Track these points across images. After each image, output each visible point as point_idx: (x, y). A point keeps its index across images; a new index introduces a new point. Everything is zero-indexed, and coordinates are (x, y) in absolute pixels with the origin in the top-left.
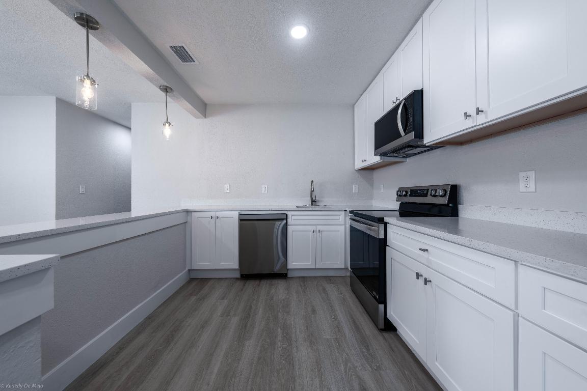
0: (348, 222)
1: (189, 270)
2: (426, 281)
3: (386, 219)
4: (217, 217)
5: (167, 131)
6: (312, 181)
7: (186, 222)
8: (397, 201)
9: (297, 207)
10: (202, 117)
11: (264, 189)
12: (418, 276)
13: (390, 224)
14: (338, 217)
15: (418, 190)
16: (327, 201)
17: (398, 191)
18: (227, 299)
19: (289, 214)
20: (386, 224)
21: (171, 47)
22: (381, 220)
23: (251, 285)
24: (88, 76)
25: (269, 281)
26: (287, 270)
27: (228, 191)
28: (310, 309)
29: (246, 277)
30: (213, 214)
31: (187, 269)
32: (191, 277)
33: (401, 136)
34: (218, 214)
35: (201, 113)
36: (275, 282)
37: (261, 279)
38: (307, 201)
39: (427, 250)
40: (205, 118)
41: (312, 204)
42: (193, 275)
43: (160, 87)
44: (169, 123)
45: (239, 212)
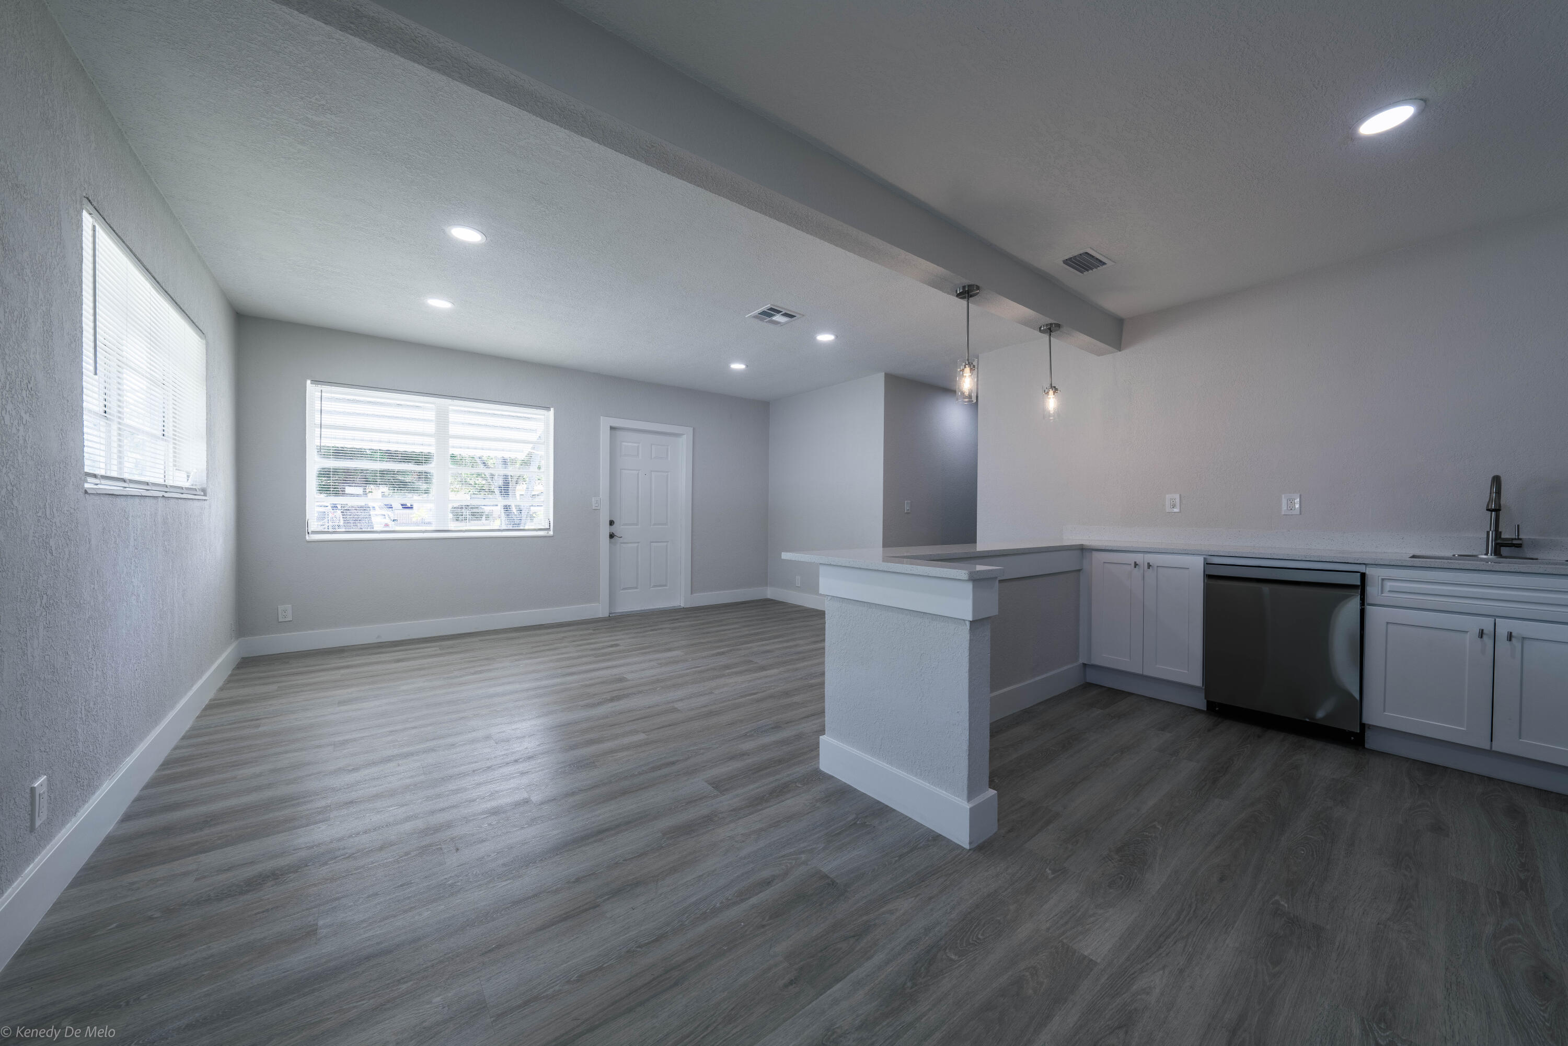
1: (1084, 665)
4: (1150, 566)
5: (1052, 403)
6: (1495, 477)
7: (1079, 570)
9: (1417, 556)
10: (1113, 350)
11: (1287, 504)
19: (1377, 573)
21: (1067, 261)
26: (1363, 726)
27: (1176, 510)
29: (1219, 710)
30: (1139, 558)
31: (1080, 661)
32: (1088, 681)
34: (1150, 558)
35: (1109, 344)
40: (1119, 350)
41: (1498, 554)
42: (1093, 678)
43: (1040, 328)
44: (1055, 387)
45: (1205, 559)
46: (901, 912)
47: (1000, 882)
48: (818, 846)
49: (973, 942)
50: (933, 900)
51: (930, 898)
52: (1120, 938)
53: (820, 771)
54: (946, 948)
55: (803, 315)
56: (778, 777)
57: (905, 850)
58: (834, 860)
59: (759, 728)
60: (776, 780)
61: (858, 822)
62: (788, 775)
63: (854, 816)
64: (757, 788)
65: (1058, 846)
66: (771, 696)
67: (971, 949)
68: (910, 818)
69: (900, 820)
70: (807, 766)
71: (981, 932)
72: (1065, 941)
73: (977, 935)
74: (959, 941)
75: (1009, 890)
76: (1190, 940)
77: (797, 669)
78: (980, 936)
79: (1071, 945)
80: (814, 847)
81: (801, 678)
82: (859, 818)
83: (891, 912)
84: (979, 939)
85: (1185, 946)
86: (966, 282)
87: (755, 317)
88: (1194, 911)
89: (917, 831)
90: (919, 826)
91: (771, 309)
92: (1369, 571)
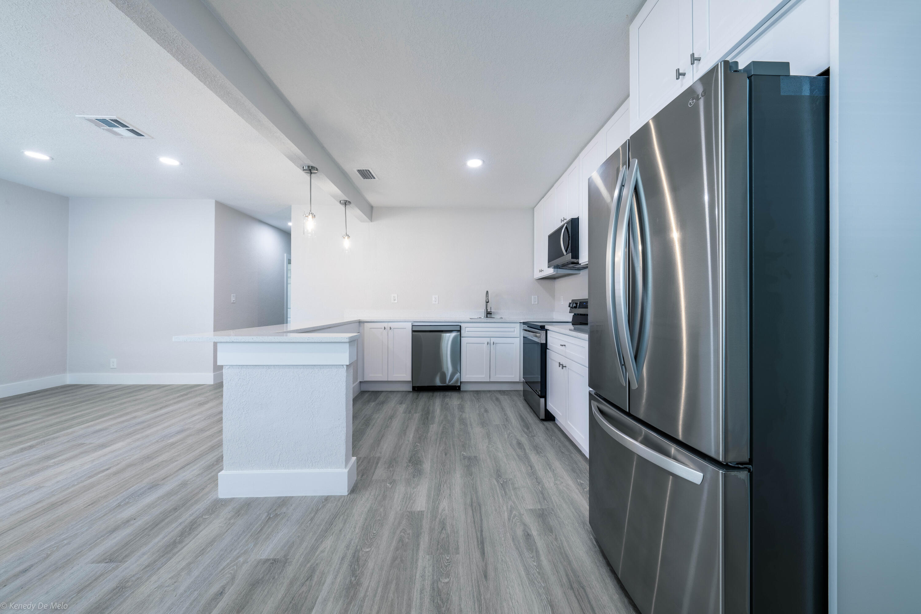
0: (523, 333)
1: (360, 382)
2: (563, 367)
3: (547, 327)
4: (390, 328)
5: (347, 243)
6: (487, 292)
8: (570, 312)
9: (470, 319)
10: (369, 221)
11: (433, 299)
12: (560, 364)
13: (550, 331)
14: (513, 329)
15: (583, 302)
16: (503, 313)
17: (570, 303)
18: (404, 404)
19: (463, 325)
20: (546, 330)
21: (359, 171)
22: (542, 328)
23: (424, 397)
24: (311, 213)
25: (442, 394)
26: (461, 383)
27: (396, 302)
28: (483, 410)
29: (418, 389)
30: (385, 325)
31: (359, 381)
32: (363, 389)
33: (564, 255)
34: (390, 325)
35: (368, 218)
36: (449, 394)
37: (434, 392)
38: (482, 312)
39: (565, 345)
40: (371, 222)
41: (487, 317)
42: (365, 388)
43: (340, 201)
44: (348, 235)
45: (412, 324)
46: (328, 547)
47: (370, 502)
48: (249, 546)
49: (373, 537)
50: (342, 530)
51: (340, 531)
52: (427, 496)
53: (220, 499)
54: (362, 548)
55: (153, 138)
56: (180, 521)
57: (312, 515)
58: (267, 547)
59: (133, 494)
60: (180, 524)
61: (271, 516)
62: (190, 515)
63: (266, 514)
64: (164, 538)
65: (387, 472)
66: (129, 466)
67: (374, 540)
68: (306, 496)
69: (300, 500)
70: (205, 501)
71: (374, 530)
72: (409, 510)
73: (373, 533)
74: (366, 541)
75: (376, 503)
76: (447, 483)
77: (147, 436)
78: (374, 532)
79: (412, 510)
80: (245, 549)
81: (157, 441)
82: (271, 513)
83: (323, 552)
84: (374, 534)
85: (447, 485)
86: (312, 164)
87: (90, 120)
88: (444, 471)
89: (313, 501)
90: (313, 498)
91: (116, 121)
92: (462, 325)
